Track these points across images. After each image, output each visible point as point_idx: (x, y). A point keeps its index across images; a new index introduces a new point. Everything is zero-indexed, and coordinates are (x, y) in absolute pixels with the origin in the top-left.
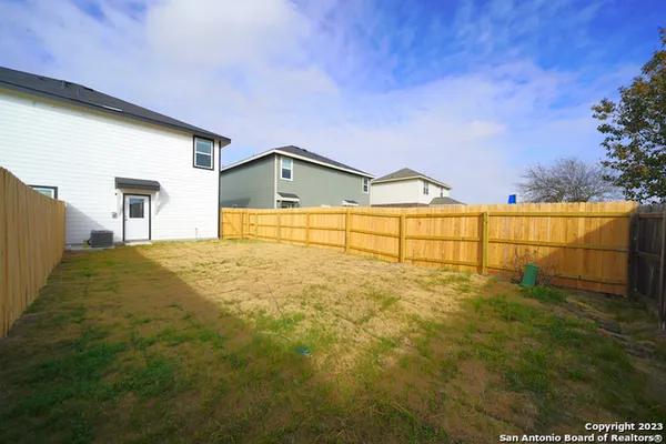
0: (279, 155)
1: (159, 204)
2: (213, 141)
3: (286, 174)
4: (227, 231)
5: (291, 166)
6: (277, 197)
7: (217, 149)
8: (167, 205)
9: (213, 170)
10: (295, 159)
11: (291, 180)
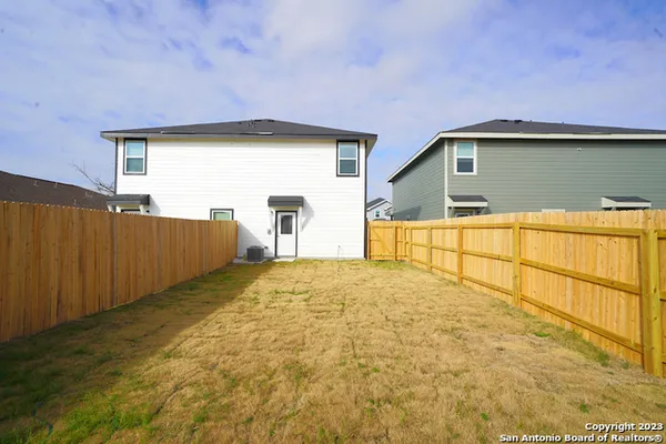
0: (451, 140)
1: (304, 219)
2: (358, 142)
3: (465, 165)
4: (376, 250)
5: (473, 153)
6: (449, 203)
7: (363, 150)
8: (312, 221)
9: (358, 176)
10: (480, 141)
11: (475, 172)
